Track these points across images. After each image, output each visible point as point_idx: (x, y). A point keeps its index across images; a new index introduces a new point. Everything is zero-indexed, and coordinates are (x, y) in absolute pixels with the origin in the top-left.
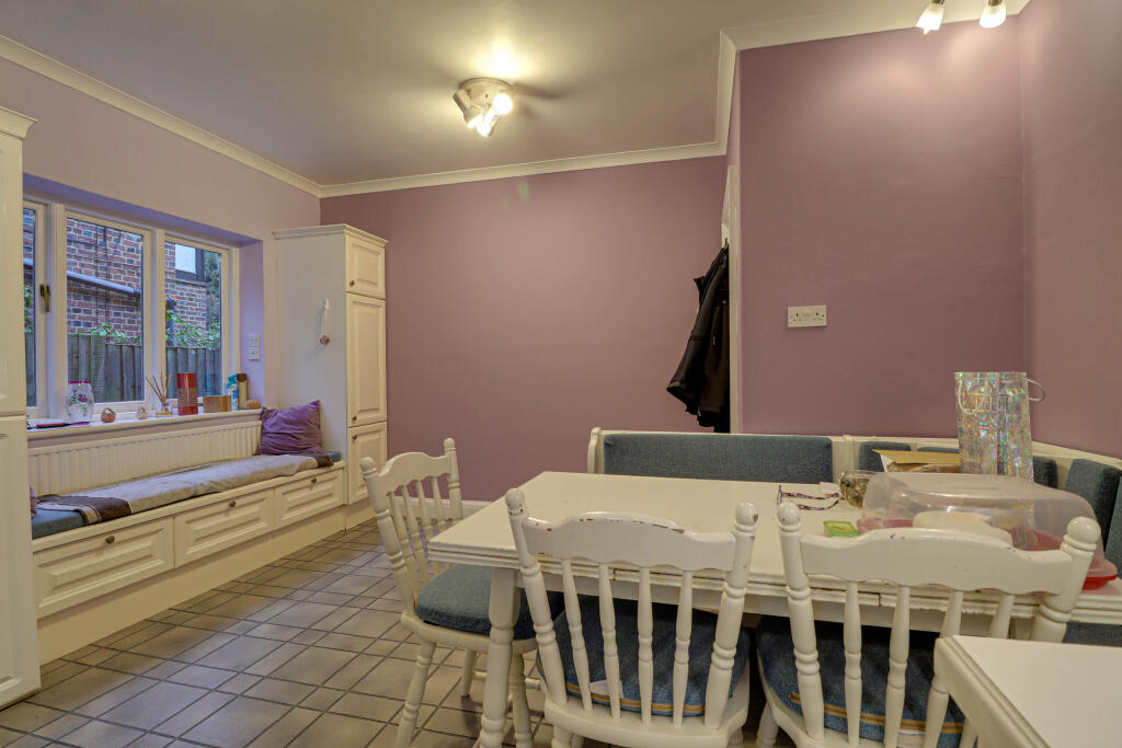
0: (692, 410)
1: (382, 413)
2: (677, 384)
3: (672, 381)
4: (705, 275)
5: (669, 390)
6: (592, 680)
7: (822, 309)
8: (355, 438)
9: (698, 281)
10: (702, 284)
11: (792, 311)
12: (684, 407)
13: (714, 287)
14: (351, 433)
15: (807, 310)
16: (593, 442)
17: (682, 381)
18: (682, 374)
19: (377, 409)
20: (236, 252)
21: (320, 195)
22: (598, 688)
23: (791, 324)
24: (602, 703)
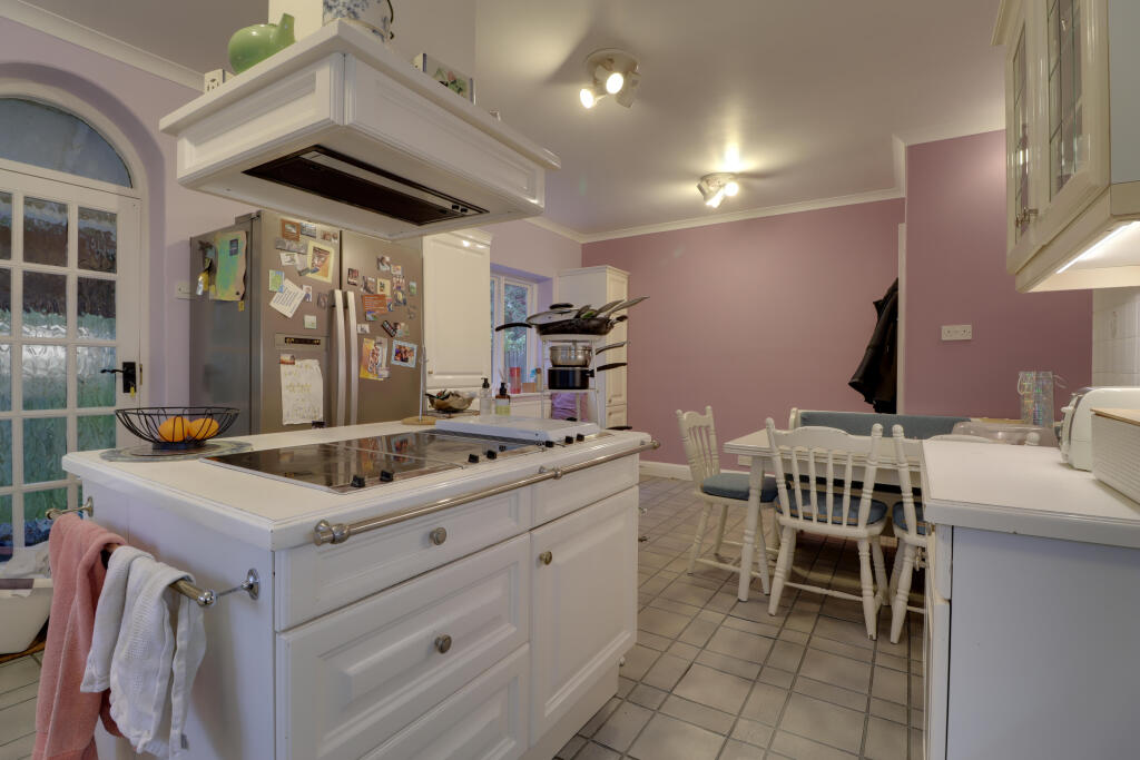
0: (868, 400)
1: (624, 398)
2: (856, 380)
3: (853, 378)
4: (882, 298)
5: (850, 384)
6: (804, 505)
7: (969, 328)
8: (610, 414)
9: (876, 304)
10: (879, 306)
11: (945, 329)
12: (862, 397)
13: (887, 308)
14: (608, 410)
15: (958, 328)
16: (793, 417)
17: (861, 378)
18: (861, 372)
19: (620, 395)
20: (535, 286)
21: (582, 242)
22: (807, 509)
23: (944, 338)
24: (808, 518)
